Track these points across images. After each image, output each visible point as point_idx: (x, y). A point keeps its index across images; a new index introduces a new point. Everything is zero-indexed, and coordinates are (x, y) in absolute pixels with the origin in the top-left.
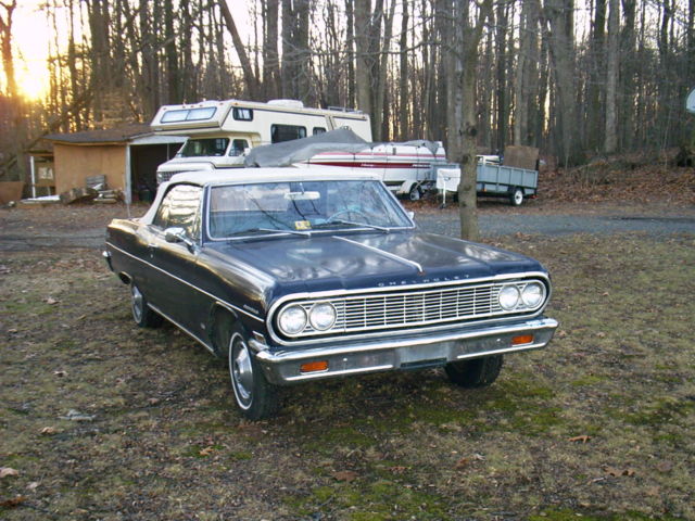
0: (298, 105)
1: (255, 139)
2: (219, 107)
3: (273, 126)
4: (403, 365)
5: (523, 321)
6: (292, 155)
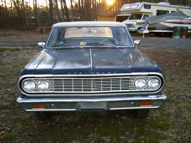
0: (168, 4)
1: (151, 15)
2: (140, 4)
3: (157, 10)
4: (82, 109)
5: (147, 95)
6: (159, 20)
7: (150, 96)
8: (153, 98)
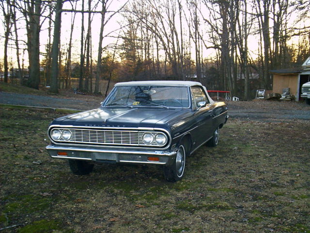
4: (97, 160)
5: (154, 151)
7: (156, 152)
8: (159, 153)
